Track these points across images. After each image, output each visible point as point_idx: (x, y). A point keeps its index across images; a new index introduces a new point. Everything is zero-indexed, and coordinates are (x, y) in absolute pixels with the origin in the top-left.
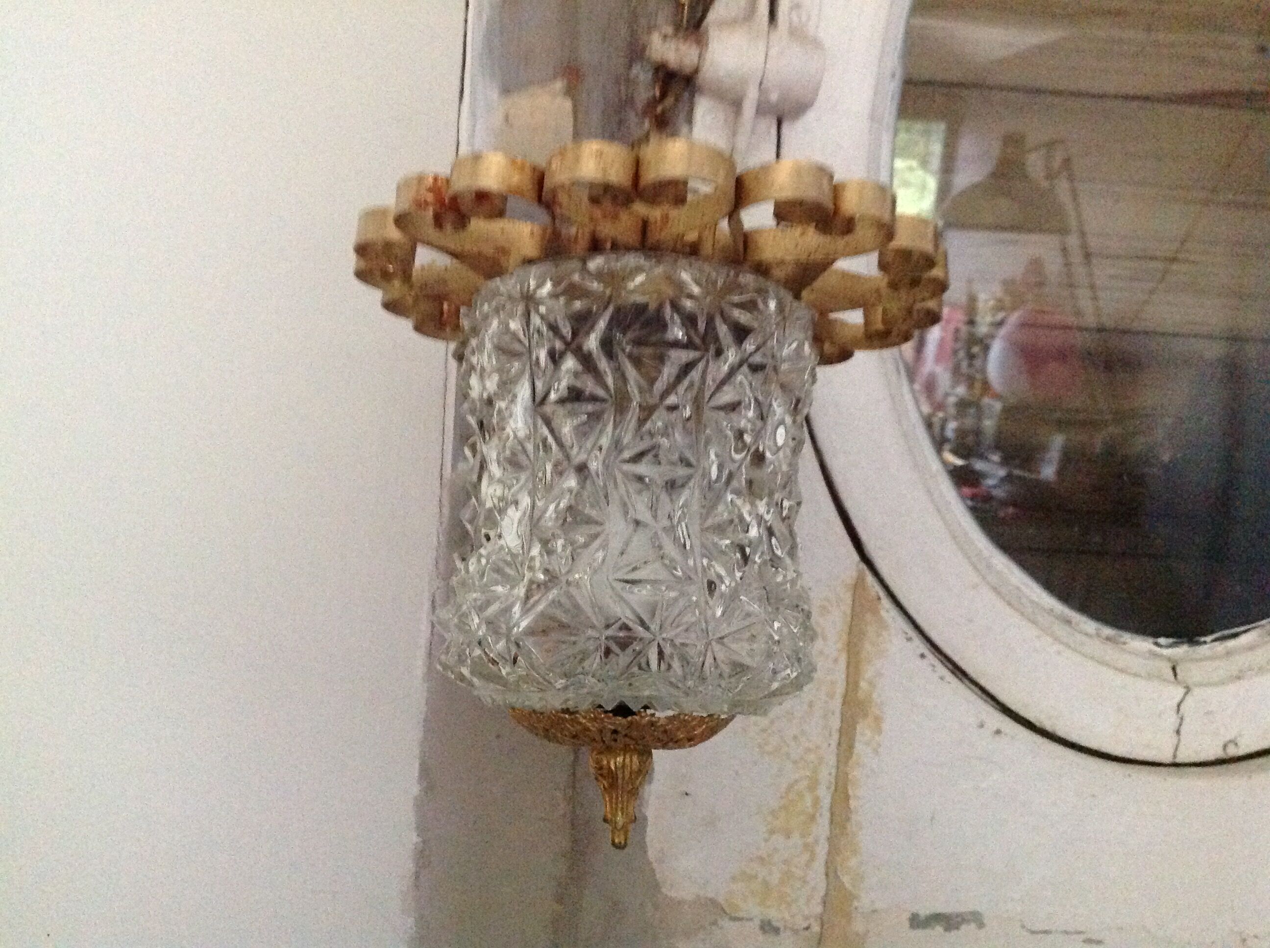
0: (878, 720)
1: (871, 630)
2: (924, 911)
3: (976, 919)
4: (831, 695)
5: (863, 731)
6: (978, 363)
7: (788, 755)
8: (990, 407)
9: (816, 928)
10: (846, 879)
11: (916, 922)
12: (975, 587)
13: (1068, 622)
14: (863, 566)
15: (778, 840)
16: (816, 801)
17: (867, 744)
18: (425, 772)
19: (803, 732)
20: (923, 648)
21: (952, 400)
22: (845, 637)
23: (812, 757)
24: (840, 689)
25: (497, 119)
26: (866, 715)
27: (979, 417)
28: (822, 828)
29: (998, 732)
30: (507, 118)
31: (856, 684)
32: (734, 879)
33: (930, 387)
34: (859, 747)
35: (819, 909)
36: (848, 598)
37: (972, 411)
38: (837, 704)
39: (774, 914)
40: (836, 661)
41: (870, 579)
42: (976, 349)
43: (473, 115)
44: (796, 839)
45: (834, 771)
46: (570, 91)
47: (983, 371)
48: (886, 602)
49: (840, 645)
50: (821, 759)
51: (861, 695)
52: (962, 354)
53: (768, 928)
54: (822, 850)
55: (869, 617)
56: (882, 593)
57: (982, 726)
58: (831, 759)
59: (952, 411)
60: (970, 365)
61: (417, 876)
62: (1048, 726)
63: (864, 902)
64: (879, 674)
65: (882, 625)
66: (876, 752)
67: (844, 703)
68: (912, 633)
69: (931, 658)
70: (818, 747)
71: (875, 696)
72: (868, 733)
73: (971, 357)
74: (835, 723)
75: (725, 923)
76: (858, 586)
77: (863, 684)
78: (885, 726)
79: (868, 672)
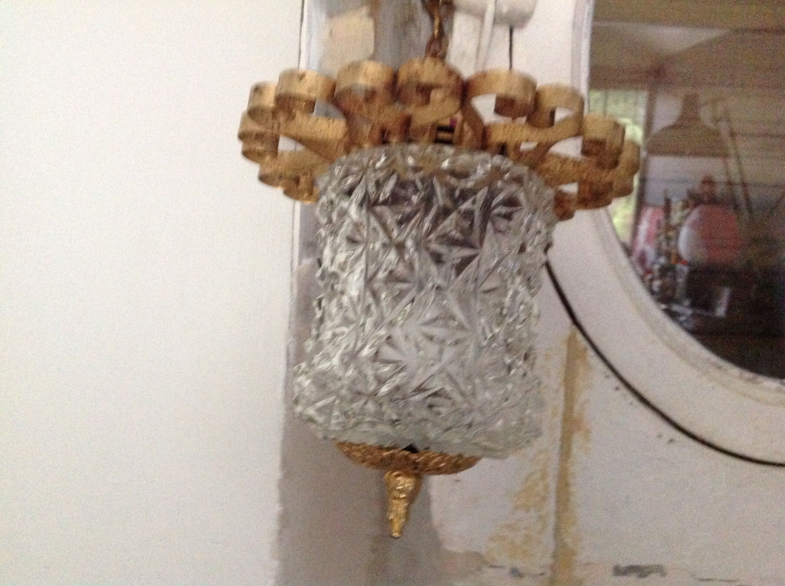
0: (588, 431)
1: (581, 370)
2: (624, 564)
3: (660, 570)
4: (555, 414)
5: (577, 439)
6: (672, 243)
8: (682, 270)
9: (549, 573)
10: (568, 541)
11: (619, 571)
12: (653, 342)
13: (720, 368)
14: (574, 327)
15: (520, 514)
16: (546, 487)
17: (580, 448)
18: (285, 463)
20: (617, 383)
21: (656, 267)
22: (563, 374)
23: (542, 457)
24: (561, 410)
25: (325, 34)
26: (579, 429)
27: (674, 277)
28: (551, 505)
29: (671, 441)
30: (331, 33)
31: (572, 407)
32: (492, 539)
33: (642, 260)
34: (575, 450)
35: (550, 561)
36: (564, 347)
37: (670, 274)
38: (558, 419)
39: (519, 564)
40: (557, 391)
41: (579, 337)
42: (671, 233)
43: (309, 32)
44: (532, 512)
45: (558, 467)
46: (372, 14)
47: (676, 247)
48: (591, 353)
49: (560, 380)
50: (549, 459)
51: (575, 415)
52: (662, 238)
53: (516, 573)
54: (552, 521)
55: (578, 361)
56: (588, 346)
57: (660, 436)
58: (556, 458)
59: (657, 274)
60: (668, 244)
61: (280, 532)
62: (707, 437)
63: (582, 556)
64: (588, 400)
65: (589, 367)
66: (586, 453)
67: (564, 420)
68: (609, 373)
69: (624, 391)
70: (546, 450)
71: (585, 415)
72: (581, 441)
73: (668, 239)
74: (558, 433)
75: (485, 569)
76: (571, 341)
77: (577, 407)
78: (592, 436)
79: (580, 399)
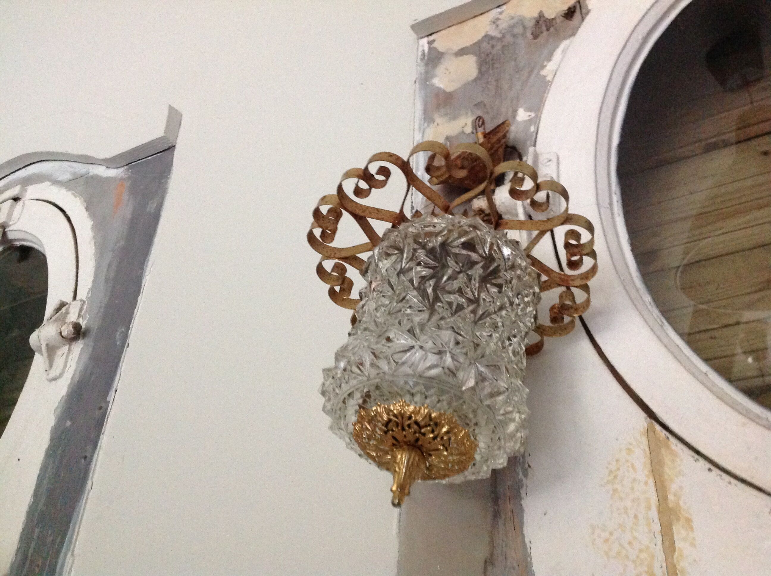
0: (689, 521)
1: (667, 460)
4: (649, 508)
5: (679, 531)
7: (627, 557)
14: (650, 420)
17: (685, 540)
19: (635, 538)
20: (708, 465)
22: (648, 466)
23: (644, 555)
24: (654, 502)
26: (678, 519)
31: (666, 498)
34: (679, 544)
36: (644, 440)
38: (654, 513)
40: (646, 483)
41: (658, 428)
45: (664, 565)
48: (672, 440)
49: (646, 472)
50: (653, 557)
51: (671, 504)
55: (663, 451)
56: (669, 435)
58: (660, 556)
64: (681, 488)
65: (674, 454)
66: (693, 545)
67: (659, 512)
68: (696, 456)
70: (647, 548)
71: (681, 503)
72: (683, 533)
74: (657, 527)
76: (649, 431)
77: (671, 497)
78: (695, 524)
79: (673, 487)
